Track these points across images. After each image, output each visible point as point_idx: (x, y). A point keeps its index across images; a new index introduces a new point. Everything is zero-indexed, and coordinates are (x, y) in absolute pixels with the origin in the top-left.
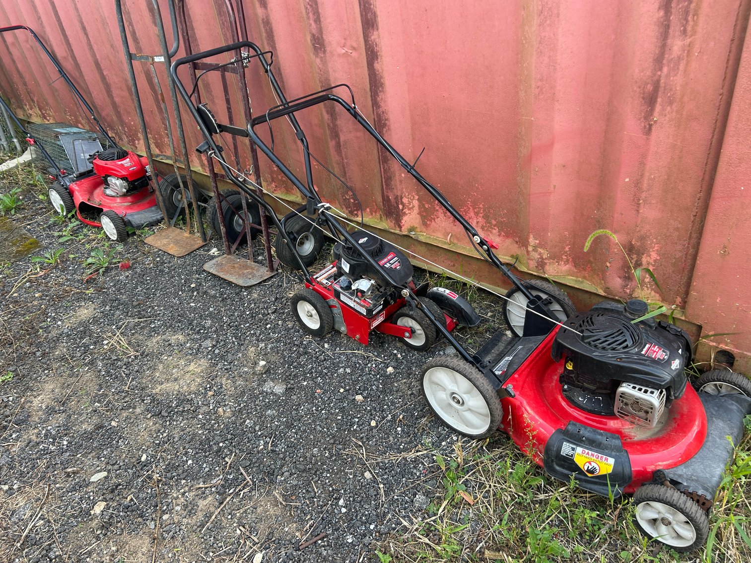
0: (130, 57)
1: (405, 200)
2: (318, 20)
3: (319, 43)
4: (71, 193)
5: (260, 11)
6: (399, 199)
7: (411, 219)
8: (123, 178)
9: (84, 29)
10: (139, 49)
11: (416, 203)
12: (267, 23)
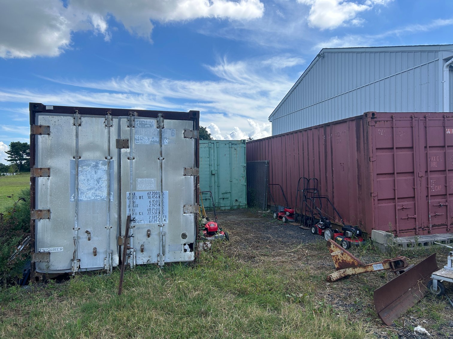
0: (298, 190)
1: (336, 217)
2: (327, 187)
3: (327, 190)
4: (278, 214)
5: (320, 185)
6: (335, 217)
7: (337, 221)
8: (289, 212)
9: (291, 186)
10: (300, 189)
11: (338, 218)
12: (320, 187)
